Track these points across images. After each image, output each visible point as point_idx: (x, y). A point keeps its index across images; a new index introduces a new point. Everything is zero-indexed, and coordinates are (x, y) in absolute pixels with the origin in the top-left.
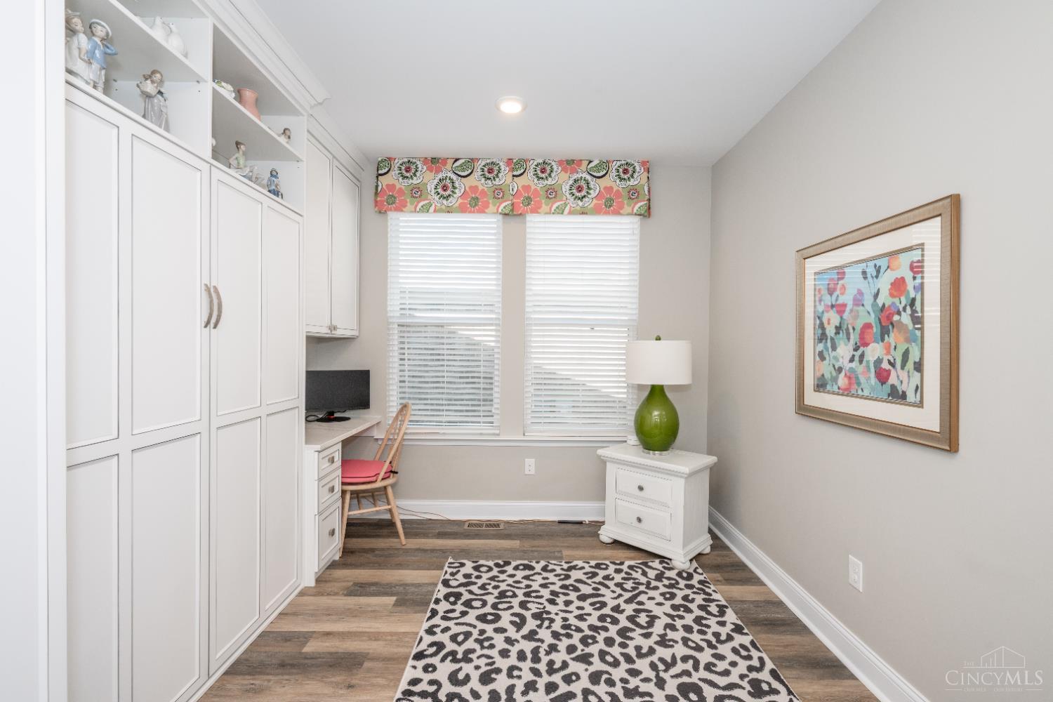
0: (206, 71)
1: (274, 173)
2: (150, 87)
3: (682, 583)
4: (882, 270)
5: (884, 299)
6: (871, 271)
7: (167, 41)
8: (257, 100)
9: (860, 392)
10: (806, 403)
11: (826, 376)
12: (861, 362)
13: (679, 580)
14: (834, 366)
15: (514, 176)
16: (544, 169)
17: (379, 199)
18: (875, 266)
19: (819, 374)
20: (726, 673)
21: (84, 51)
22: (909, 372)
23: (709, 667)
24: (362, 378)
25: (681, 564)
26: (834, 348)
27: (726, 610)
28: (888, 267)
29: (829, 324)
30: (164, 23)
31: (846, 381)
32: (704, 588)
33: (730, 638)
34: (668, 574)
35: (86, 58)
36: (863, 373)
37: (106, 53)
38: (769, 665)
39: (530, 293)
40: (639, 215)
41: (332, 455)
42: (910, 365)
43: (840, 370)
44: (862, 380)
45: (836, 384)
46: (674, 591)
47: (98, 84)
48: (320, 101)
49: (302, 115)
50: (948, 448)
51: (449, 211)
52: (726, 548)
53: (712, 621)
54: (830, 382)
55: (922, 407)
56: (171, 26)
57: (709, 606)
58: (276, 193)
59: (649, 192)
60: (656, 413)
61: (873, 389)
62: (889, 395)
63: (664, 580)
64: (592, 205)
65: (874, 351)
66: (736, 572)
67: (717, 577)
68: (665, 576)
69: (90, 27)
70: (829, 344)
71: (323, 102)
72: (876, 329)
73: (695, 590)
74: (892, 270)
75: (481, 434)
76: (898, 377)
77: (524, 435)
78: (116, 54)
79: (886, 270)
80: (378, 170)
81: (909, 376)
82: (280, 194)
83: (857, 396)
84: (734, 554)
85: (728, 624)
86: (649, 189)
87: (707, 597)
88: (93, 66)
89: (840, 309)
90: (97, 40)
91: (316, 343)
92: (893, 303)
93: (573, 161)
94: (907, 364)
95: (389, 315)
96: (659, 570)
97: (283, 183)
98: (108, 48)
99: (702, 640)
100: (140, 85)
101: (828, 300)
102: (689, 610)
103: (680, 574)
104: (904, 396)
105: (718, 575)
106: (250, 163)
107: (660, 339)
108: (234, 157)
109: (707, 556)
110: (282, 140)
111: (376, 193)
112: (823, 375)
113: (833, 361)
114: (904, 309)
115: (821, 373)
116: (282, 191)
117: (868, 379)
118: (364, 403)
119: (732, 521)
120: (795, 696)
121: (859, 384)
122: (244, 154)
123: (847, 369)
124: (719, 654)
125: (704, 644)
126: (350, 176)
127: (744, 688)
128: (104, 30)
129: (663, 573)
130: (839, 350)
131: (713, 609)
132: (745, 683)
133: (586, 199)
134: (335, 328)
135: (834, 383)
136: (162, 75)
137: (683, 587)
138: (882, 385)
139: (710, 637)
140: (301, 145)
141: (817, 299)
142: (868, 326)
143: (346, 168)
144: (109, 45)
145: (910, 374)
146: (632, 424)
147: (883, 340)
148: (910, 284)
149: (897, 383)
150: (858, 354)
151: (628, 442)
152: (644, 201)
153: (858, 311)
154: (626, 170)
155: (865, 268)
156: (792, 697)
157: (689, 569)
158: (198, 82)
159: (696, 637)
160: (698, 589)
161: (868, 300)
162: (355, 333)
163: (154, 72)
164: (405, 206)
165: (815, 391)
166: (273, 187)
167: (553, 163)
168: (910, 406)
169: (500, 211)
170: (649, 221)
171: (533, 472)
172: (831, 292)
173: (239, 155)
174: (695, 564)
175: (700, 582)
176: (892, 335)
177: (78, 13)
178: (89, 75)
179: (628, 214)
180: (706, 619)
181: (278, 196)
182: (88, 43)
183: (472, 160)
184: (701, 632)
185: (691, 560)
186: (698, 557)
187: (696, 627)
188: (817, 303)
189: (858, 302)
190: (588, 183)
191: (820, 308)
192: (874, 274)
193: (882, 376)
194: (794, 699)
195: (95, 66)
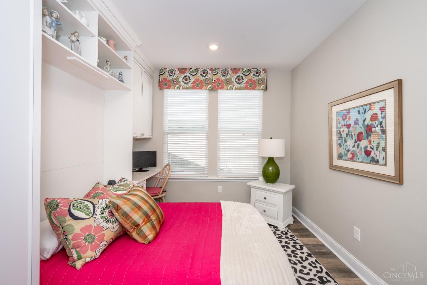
0: (96, 32)
1: (121, 73)
2: (74, 38)
3: (284, 236)
4: (367, 111)
5: (368, 122)
6: (362, 110)
7: (81, 20)
8: (115, 44)
9: (358, 160)
10: (333, 164)
11: (342, 154)
12: (358, 148)
13: (282, 235)
14: (346, 149)
15: (213, 75)
16: (225, 72)
17: (160, 84)
18: (364, 108)
19: (339, 152)
20: (308, 274)
21: (48, 23)
22: (380, 151)
23: (301, 271)
24: (154, 154)
25: (282, 229)
26: (346, 142)
27: (303, 247)
28: (370, 109)
29: (343, 132)
30: (79, 13)
31: (351, 155)
32: (293, 238)
33: (307, 259)
34: (277, 232)
35: (49, 26)
36: (359, 152)
37: (57, 24)
38: (325, 270)
39: (220, 121)
40: (263, 90)
41: (143, 185)
42: (380, 149)
43: (348, 151)
44: (358, 154)
45: (347, 156)
46: (281, 239)
47: (53, 36)
48: (139, 45)
49: (132, 51)
50: (399, 183)
51: (188, 88)
52: (299, 222)
53: (298, 252)
54: (344, 156)
55: (386, 166)
56: (82, 14)
57: (296, 245)
58: (122, 81)
59: (266, 81)
60: (271, 168)
61: (363, 158)
62: (371, 161)
63: (276, 235)
64: (244, 86)
65: (364, 143)
66: (304, 232)
67: (297, 234)
68: (276, 233)
69: (51, 14)
70: (343, 140)
71: (140, 46)
72: (365, 134)
73: (289, 239)
74: (371, 110)
75: (201, 176)
76: (375, 153)
77: (217, 177)
78: (61, 24)
79: (369, 110)
80: (160, 73)
81: (380, 153)
82: (123, 81)
83: (357, 162)
84: (302, 225)
85: (305, 253)
86: (266, 79)
87: (294, 242)
88: (52, 29)
89: (348, 126)
90: (54, 19)
91: (136, 140)
92: (372, 124)
93: (236, 69)
94: (379, 148)
95: (164, 129)
96: (273, 231)
97: (125, 77)
98: (58, 22)
99: (296, 260)
100: (70, 37)
101: (343, 123)
102: (288, 248)
103: (282, 232)
104: (378, 161)
105: (297, 233)
106: (112, 69)
107: (272, 139)
108: (106, 67)
109: (292, 226)
110: (124, 60)
111: (159, 82)
112: (341, 153)
113: (345, 147)
114: (377, 126)
115: (340, 152)
116: (124, 80)
117: (361, 154)
118: (154, 165)
119: (301, 211)
120: (338, 283)
121: (357, 156)
122: (109, 65)
123: (352, 150)
124: (304, 266)
125: (297, 262)
126: (149, 75)
127: (316, 280)
128: (56, 15)
129: (276, 232)
130: (348, 143)
131: (298, 247)
132: (316, 278)
133: (242, 84)
134: (144, 135)
135: (346, 156)
136: (78, 34)
137: (284, 238)
138: (368, 157)
139: (299, 259)
140: (131, 63)
141: (338, 122)
142: (360, 133)
143: (147, 72)
144: (58, 21)
145: (381, 152)
146: (261, 173)
147: (368, 139)
148: (380, 116)
149: (374, 156)
150: (356, 144)
151: (259, 180)
152: (264, 84)
153: (356, 127)
154: (257, 72)
155: (359, 110)
156: (336, 283)
157: (286, 230)
158: (92, 36)
159: (293, 259)
160: (290, 238)
161: (361, 123)
162: (151, 137)
163: (75, 32)
164: (171, 87)
165: (337, 159)
166: (120, 79)
167: (229, 70)
168: (380, 165)
169: (208, 88)
170: (266, 92)
171: (221, 192)
172: (344, 120)
173: (108, 66)
174: (287, 229)
175: (291, 236)
176: (372, 136)
177: (46, 8)
178: (50, 33)
179: (258, 90)
180: (296, 251)
181: (122, 82)
182: (50, 20)
183: (198, 69)
184: (295, 257)
185: (286, 227)
186: (289, 226)
187: (293, 255)
188: (338, 124)
189: (356, 123)
190: (242, 78)
191: (339, 126)
192: (363, 112)
193: (368, 153)
194: (337, 284)
195: (53, 29)
